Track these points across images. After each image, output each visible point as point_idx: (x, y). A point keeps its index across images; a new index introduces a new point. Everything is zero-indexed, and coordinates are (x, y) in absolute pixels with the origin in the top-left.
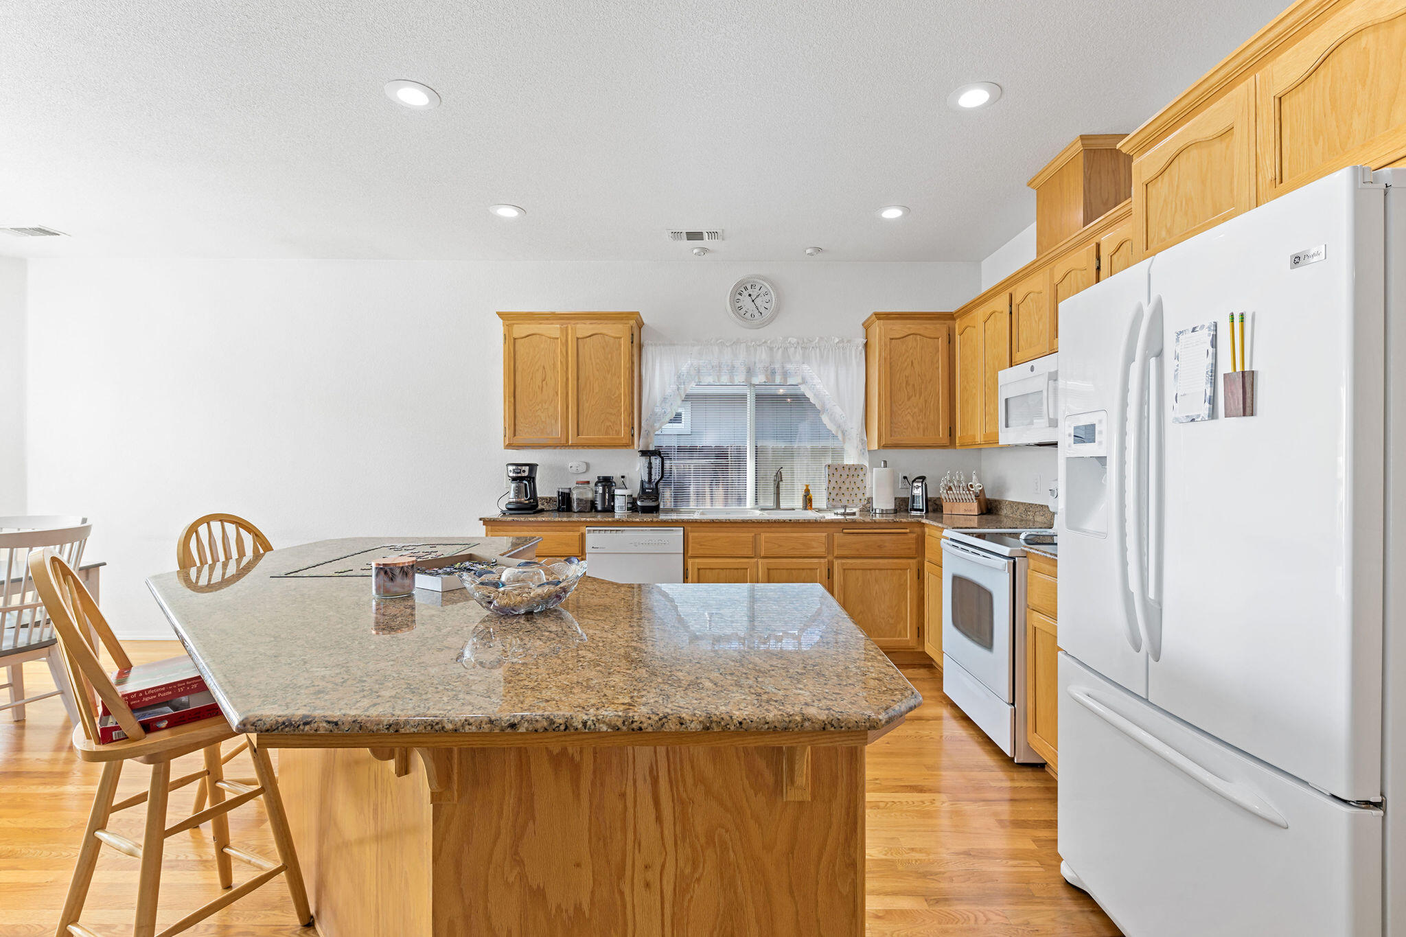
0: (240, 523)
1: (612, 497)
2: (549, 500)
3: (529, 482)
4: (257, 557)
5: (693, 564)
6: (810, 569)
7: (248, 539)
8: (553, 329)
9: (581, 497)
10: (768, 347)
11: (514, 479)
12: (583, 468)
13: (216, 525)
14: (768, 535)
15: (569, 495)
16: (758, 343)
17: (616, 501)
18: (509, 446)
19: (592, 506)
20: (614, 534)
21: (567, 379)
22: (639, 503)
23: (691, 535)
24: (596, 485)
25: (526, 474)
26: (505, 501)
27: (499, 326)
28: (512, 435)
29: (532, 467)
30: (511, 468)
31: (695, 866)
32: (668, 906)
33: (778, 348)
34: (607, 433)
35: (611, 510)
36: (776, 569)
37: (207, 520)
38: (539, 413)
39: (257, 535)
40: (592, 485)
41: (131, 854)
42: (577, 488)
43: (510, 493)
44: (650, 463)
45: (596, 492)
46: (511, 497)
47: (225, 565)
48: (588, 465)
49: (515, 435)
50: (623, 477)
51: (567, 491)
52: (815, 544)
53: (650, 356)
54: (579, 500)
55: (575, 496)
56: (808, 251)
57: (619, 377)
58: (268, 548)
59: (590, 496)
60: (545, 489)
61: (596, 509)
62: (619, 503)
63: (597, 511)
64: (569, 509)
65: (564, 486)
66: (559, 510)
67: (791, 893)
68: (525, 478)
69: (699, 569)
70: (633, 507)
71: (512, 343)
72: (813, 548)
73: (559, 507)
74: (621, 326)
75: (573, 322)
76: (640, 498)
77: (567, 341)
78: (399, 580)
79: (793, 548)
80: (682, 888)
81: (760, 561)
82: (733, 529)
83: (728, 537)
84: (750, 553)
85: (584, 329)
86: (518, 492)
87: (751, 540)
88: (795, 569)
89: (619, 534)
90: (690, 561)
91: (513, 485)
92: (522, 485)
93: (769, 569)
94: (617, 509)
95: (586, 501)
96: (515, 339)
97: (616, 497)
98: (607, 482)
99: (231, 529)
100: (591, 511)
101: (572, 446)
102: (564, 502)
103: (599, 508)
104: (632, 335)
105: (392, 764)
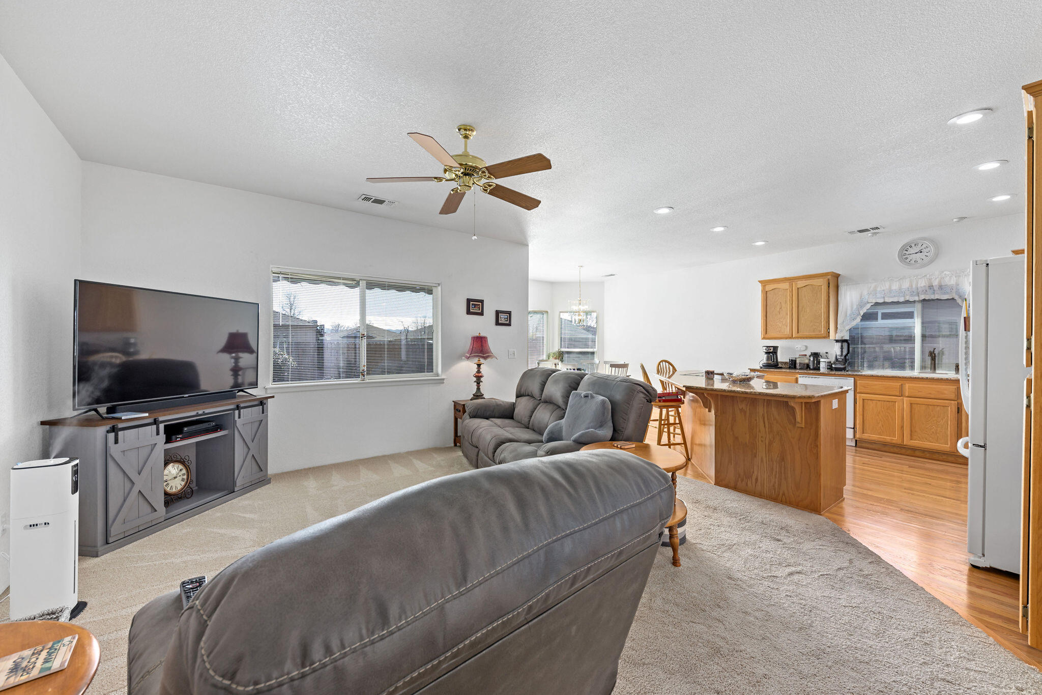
0: (670, 363)
1: (819, 363)
2: (786, 363)
3: (773, 354)
4: (673, 373)
5: (860, 397)
6: (943, 406)
7: (671, 368)
8: (786, 286)
9: (801, 362)
10: (927, 278)
11: (766, 353)
12: (804, 348)
13: (664, 363)
14: (911, 385)
15: (795, 361)
16: (919, 277)
17: (821, 364)
18: (764, 338)
19: (808, 366)
20: (813, 379)
21: (792, 308)
22: (833, 366)
23: (858, 382)
24: (810, 356)
25: (772, 351)
26: (762, 362)
27: (759, 287)
28: (765, 333)
29: (775, 348)
30: (764, 348)
31: (774, 438)
32: (767, 447)
33: (936, 279)
34: (814, 332)
35: (818, 369)
36: (917, 404)
37: (662, 361)
38: (778, 323)
39: (673, 367)
40: (808, 356)
41: (656, 427)
42: (799, 358)
43: (763, 359)
44: (842, 346)
45: (810, 360)
46: (765, 361)
47: (669, 373)
48: (806, 347)
49: (766, 334)
50: (827, 353)
51: (794, 359)
52: (946, 392)
53: (843, 292)
54: (800, 363)
55: (798, 362)
56: (955, 220)
57: (821, 305)
58: (676, 370)
59: (807, 361)
60: (782, 357)
61: (809, 368)
62: (823, 366)
63: (810, 369)
64: (795, 368)
65: (793, 357)
66: (790, 368)
67: (799, 449)
68: (772, 352)
69: (863, 400)
70: (830, 367)
71: (765, 294)
72: (945, 394)
73: (790, 367)
74: (822, 280)
75: (796, 281)
76: (834, 363)
77: (792, 290)
78: (710, 375)
79: (930, 394)
80: (771, 443)
81: (905, 399)
82: (886, 381)
83: (882, 384)
84: (898, 394)
85: (801, 284)
86: (768, 359)
87: (899, 387)
88: (931, 405)
89: (816, 379)
90: (858, 395)
91: (766, 356)
92: (770, 356)
93: (911, 404)
94: (821, 368)
95: (804, 364)
96: (766, 292)
97: (821, 363)
98: (816, 355)
99: (667, 364)
100: (807, 368)
101: (795, 338)
102: (793, 365)
103: (811, 368)
104: (829, 283)
105: (707, 410)
